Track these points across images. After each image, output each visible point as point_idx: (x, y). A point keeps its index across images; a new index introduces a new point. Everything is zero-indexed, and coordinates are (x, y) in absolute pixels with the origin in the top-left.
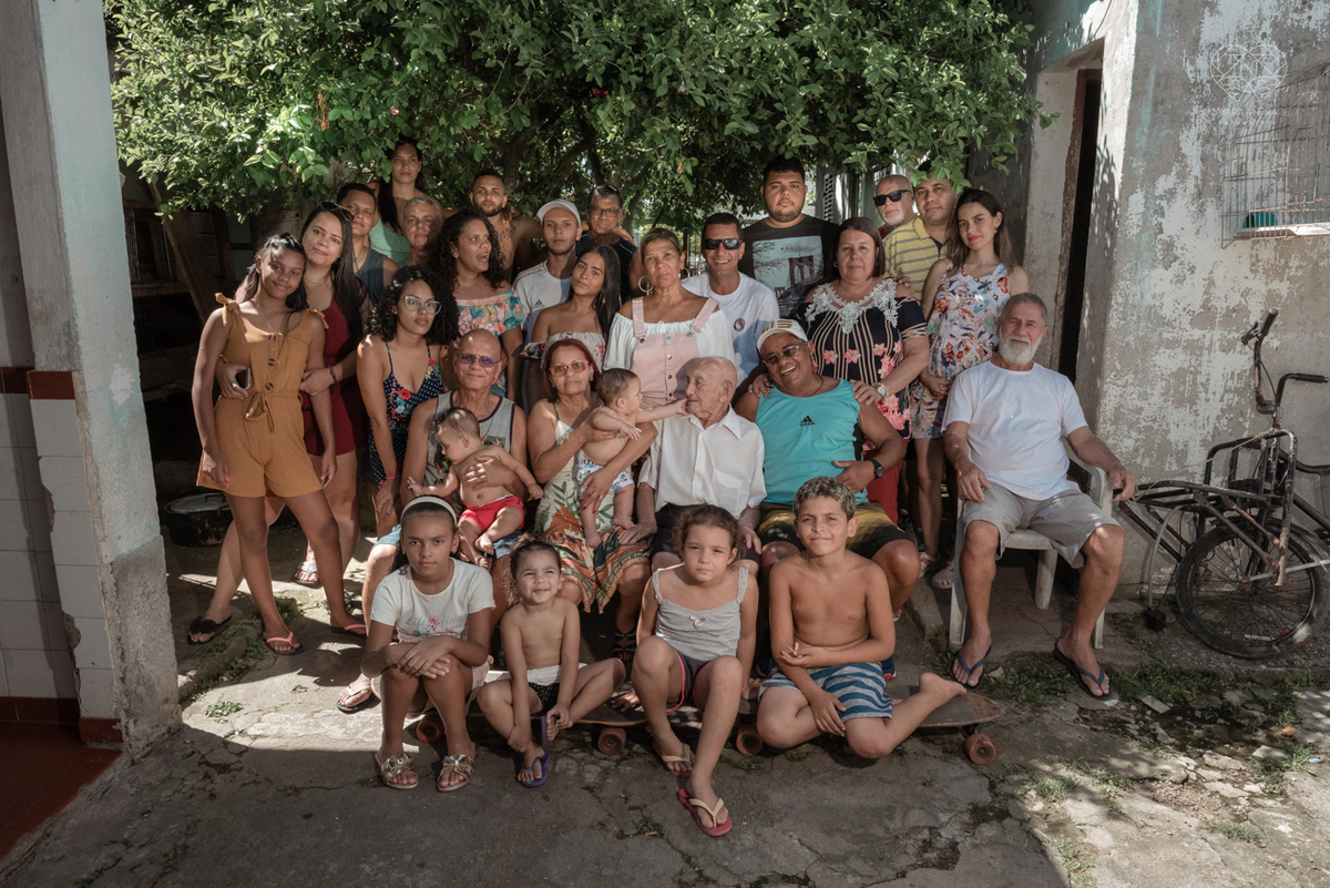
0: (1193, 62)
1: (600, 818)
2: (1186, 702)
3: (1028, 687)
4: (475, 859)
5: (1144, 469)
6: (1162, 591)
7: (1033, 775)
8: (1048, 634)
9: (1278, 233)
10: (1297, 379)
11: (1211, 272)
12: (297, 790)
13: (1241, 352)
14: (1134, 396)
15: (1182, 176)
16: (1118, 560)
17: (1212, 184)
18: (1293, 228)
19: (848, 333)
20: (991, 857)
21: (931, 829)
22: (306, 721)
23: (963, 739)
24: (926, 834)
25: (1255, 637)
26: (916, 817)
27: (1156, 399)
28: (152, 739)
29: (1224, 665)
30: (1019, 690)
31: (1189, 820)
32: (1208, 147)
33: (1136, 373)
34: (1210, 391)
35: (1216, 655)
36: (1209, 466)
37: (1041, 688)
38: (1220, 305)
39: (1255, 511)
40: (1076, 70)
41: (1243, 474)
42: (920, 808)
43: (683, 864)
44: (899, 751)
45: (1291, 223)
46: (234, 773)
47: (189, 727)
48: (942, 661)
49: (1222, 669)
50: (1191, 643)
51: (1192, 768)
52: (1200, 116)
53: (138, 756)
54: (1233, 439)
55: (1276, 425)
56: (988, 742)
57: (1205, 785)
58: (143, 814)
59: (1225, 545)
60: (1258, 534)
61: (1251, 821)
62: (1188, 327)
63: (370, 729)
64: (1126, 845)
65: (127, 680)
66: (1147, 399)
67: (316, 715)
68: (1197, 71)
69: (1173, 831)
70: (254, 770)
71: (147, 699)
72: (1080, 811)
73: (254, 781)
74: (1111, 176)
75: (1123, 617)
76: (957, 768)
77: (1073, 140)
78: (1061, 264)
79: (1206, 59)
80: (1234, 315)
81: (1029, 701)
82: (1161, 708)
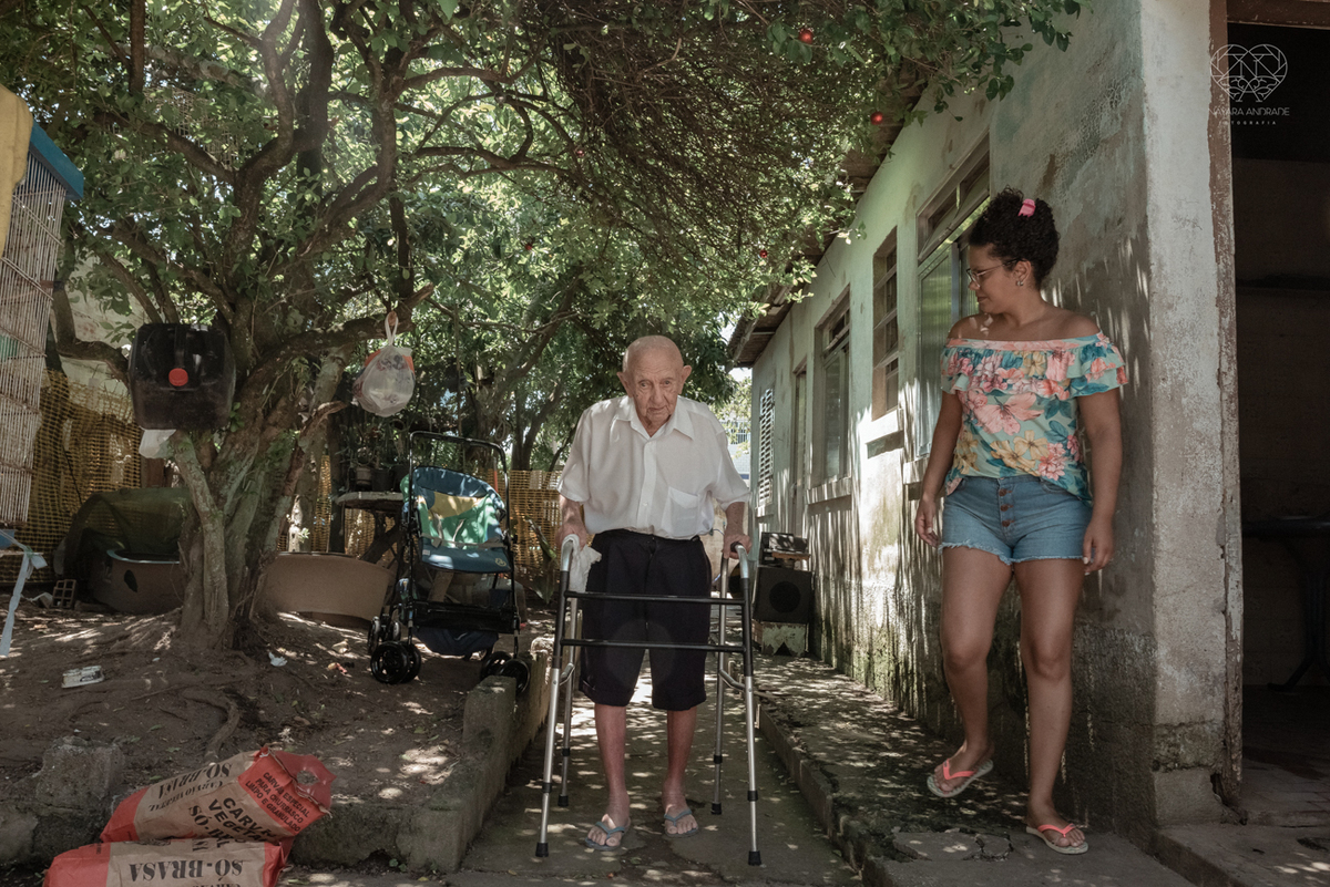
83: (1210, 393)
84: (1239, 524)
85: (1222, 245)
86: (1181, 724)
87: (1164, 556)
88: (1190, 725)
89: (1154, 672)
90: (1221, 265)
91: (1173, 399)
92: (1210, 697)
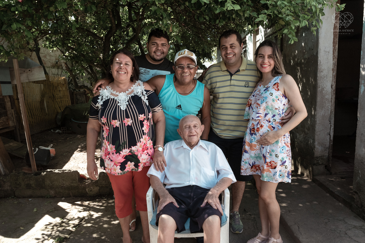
19: (124, 109)
83: (330, 90)
84: (334, 117)
85: (334, 56)
86: (319, 157)
87: (318, 124)
88: (321, 157)
89: (314, 147)
90: (334, 62)
91: (321, 92)
92: (325, 151)
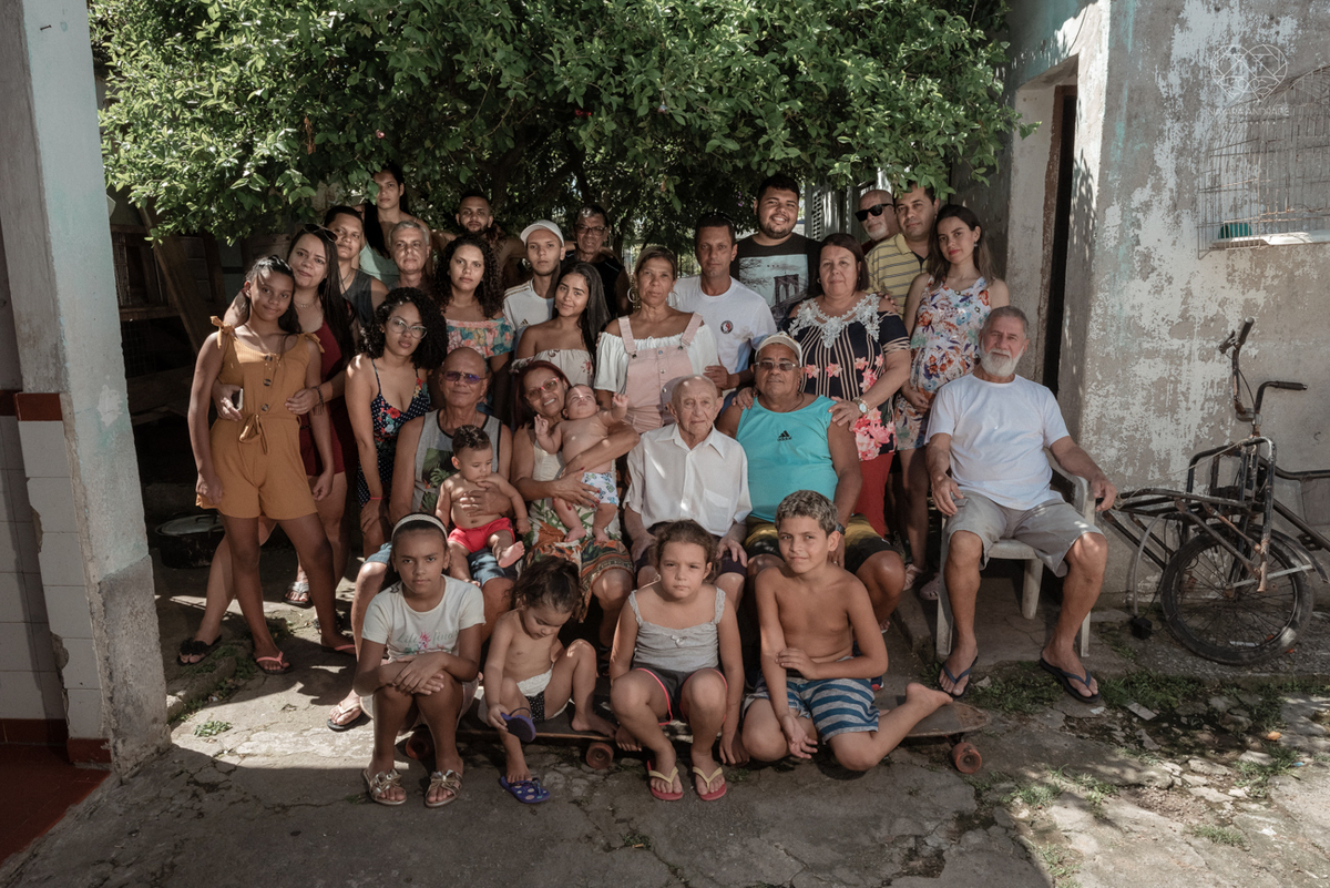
0: (1165, 77)
1: (587, 831)
2: (1173, 709)
3: (1014, 695)
4: (462, 873)
5: (1128, 478)
6: (1149, 599)
7: (1020, 781)
8: (1035, 643)
9: (1252, 243)
10: (1276, 387)
11: (1189, 282)
12: (284, 807)
13: (1220, 362)
14: (1115, 406)
15: (1157, 188)
16: (1101, 568)
17: (1187, 196)
18: (1266, 238)
19: (829, 347)
20: (977, 864)
21: (916, 837)
22: (295, 739)
23: (950, 748)
24: (911, 843)
25: (1241, 643)
26: (903, 826)
27: (1137, 409)
28: (140, 759)
29: (1210, 671)
30: (1006, 699)
31: (1174, 825)
32: (1182, 160)
33: (1117, 383)
34: (1192, 398)
35: (1201, 661)
36: (1191, 472)
37: (1027, 697)
38: (1198, 315)
39: (1237, 518)
40: (1053, 87)
41: (1225, 481)
42: (907, 817)
43: (670, 875)
44: (886, 762)
45: (1265, 233)
46: (223, 792)
47: (178, 747)
48: (929, 672)
49: (1208, 675)
50: (1176, 650)
51: (1177, 773)
52: (1173, 129)
53: (126, 776)
54: (1214, 447)
55: (1255, 433)
56: (974, 751)
57: (1190, 790)
58: (131, 833)
59: (1209, 553)
60: (1240, 540)
61: (1235, 825)
62: (1167, 337)
63: (359, 747)
64: (1111, 850)
65: (115, 700)
66: (1128, 409)
67: (305, 734)
68: (1169, 86)
69: (1158, 837)
70: (242, 788)
71: (136, 718)
72: (1065, 817)
73: (243, 800)
74: (1089, 190)
75: (1109, 625)
76: (943, 776)
77: (1052, 154)
78: (1043, 277)
79: (1178, 73)
80: (1212, 325)
81: (1016, 709)
82: (1147, 714)
